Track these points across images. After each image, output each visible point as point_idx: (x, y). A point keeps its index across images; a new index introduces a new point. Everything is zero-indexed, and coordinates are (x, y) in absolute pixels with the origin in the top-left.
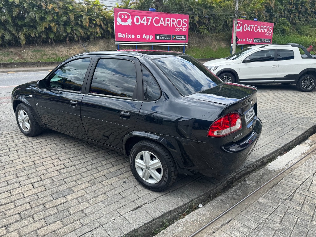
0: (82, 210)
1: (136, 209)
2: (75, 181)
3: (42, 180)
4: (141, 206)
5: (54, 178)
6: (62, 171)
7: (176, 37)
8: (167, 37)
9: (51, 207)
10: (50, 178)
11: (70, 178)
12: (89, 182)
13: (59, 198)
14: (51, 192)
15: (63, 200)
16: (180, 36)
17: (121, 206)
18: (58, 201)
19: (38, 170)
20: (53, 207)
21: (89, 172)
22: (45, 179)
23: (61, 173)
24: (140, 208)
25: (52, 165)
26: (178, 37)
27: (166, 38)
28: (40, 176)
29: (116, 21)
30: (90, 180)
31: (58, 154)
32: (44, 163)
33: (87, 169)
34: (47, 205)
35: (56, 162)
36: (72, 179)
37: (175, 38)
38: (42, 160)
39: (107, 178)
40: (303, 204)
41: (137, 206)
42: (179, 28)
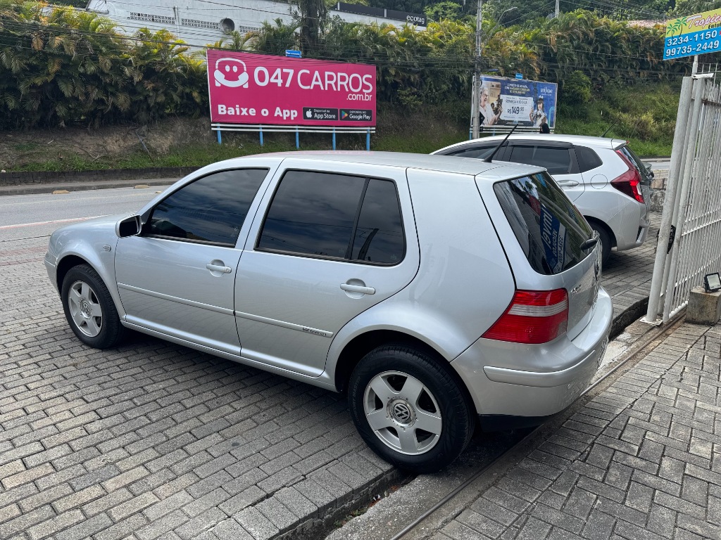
0: (140, 511)
1: (262, 500)
2: (123, 448)
3: (45, 450)
4: (273, 494)
5: (73, 443)
6: (92, 427)
7: (349, 114)
8: (329, 114)
9: (69, 510)
10: (63, 443)
11: (112, 442)
12: (156, 448)
13: (87, 487)
14: (66, 475)
15: (97, 491)
16: (357, 112)
17: (229, 496)
18: (85, 496)
20: (73, 509)
21: (153, 425)
22: (52, 448)
23: (89, 432)
24: (271, 498)
25: (68, 415)
26: (354, 114)
27: (327, 116)
28: (39, 441)
29: (213, 79)
30: (157, 443)
31: (81, 387)
32: (50, 411)
33: (150, 420)
34: (60, 506)
35: (79, 406)
36: (115, 443)
37: (348, 116)
38: (43, 405)
39: (195, 437)
40: (608, 468)
41: (263, 494)
42: (356, 93)
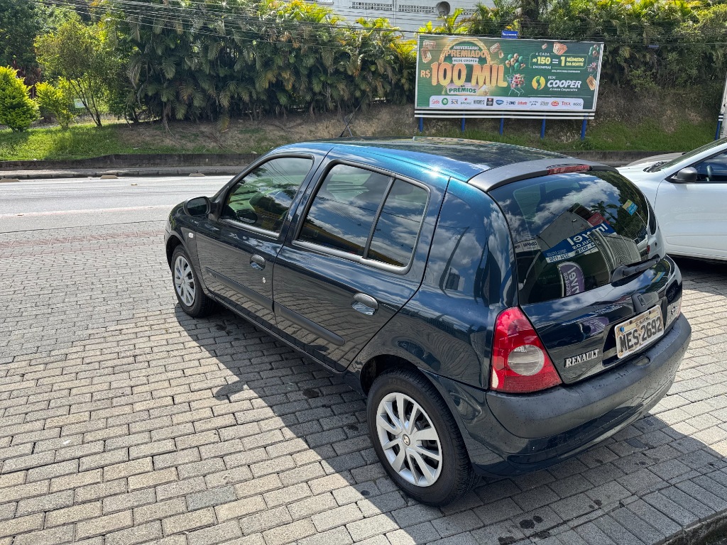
2: (249, 466)
3: (176, 451)
5: (203, 449)
9: (175, 534)
10: (194, 447)
11: (240, 456)
12: (280, 475)
13: (200, 509)
14: (186, 487)
15: (208, 516)
18: (195, 519)
19: (175, 421)
21: (286, 444)
22: (183, 449)
23: (222, 438)
25: (208, 413)
28: (174, 439)
30: (283, 468)
32: (194, 405)
33: (283, 436)
36: (243, 458)
38: (191, 396)
